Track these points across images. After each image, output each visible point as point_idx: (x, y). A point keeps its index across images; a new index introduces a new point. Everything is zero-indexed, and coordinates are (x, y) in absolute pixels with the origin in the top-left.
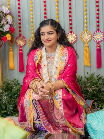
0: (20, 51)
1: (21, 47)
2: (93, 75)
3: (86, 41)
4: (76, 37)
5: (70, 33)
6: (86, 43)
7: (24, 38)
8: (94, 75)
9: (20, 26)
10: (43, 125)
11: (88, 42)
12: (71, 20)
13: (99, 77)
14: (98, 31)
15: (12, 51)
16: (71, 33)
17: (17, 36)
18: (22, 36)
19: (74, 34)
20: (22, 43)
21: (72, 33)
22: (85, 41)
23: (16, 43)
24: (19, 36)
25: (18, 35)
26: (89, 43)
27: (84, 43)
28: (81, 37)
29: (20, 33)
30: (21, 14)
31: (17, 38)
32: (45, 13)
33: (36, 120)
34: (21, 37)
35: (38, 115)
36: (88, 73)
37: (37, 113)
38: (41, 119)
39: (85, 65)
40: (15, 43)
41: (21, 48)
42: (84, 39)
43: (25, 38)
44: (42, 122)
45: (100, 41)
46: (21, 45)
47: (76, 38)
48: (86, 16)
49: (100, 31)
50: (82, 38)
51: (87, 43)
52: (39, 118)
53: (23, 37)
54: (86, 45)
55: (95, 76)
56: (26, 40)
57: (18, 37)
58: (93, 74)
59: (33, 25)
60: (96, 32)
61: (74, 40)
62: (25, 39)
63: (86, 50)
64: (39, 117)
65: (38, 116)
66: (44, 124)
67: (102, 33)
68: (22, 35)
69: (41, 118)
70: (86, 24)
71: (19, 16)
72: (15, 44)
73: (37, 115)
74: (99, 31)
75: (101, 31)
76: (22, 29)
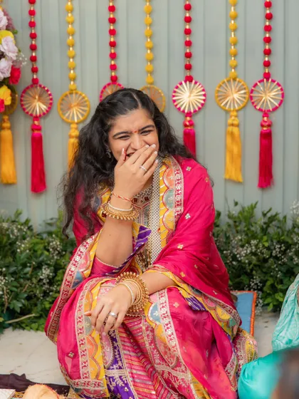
0: (33, 130)
1: (36, 118)
2: (253, 207)
3: (232, 109)
4: (204, 95)
5: (185, 82)
6: (232, 113)
7: (48, 91)
8: (255, 207)
9: (34, 54)
10: (130, 380)
11: (237, 111)
12: (188, 44)
13: (269, 215)
14: (268, 80)
15: (10, 128)
16: (188, 82)
17: (26, 86)
18: (40, 86)
19: (198, 84)
20: (40, 107)
21: (191, 81)
22: (230, 106)
23: (22, 105)
24: (32, 86)
25: (29, 82)
26: (241, 113)
27: (227, 112)
28: (218, 96)
29: (35, 77)
30: (37, 19)
31: (24, 92)
32: (112, 21)
33: (112, 367)
34: (38, 88)
35: (117, 354)
36: (236, 204)
37: (115, 348)
38: (126, 365)
39: (227, 177)
40: (20, 105)
41: (36, 123)
42: (226, 101)
43: (49, 93)
44: (126, 373)
45: (271, 109)
46: (38, 114)
47: (204, 98)
48: (234, 35)
49: (273, 81)
50: (221, 98)
51: (235, 113)
52: (120, 363)
53: (44, 88)
54: (234, 120)
55: (258, 213)
56: (51, 99)
57: (28, 88)
58: (252, 205)
59: (73, 54)
60: (260, 82)
61: (199, 102)
62: (50, 95)
63: (232, 134)
64: (119, 359)
65: (118, 356)
66: (133, 377)
67: (278, 85)
68: (40, 82)
69: (125, 361)
70: (233, 58)
71: (32, 25)
72: (21, 109)
73: (114, 352)
74: (270, 80)
75: (274, 79)
76: (39, 64)
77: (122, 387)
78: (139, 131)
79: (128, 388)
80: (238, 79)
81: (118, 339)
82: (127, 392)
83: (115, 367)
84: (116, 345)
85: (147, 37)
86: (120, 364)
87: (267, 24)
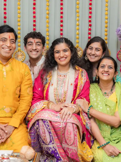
69: (55, 141)
77: (55, 151)
78: (63, 50)
79: (57, 151)
80: (79, 47)
81: (51, 132)
82: (56, 153)
83: (51, 143)
84: (51, 135)
85: (47, 31)
86: (53, 142)
87: (90, 28)
